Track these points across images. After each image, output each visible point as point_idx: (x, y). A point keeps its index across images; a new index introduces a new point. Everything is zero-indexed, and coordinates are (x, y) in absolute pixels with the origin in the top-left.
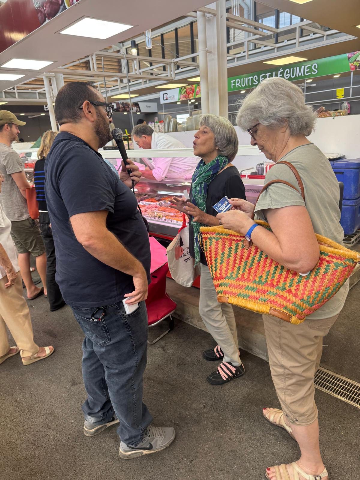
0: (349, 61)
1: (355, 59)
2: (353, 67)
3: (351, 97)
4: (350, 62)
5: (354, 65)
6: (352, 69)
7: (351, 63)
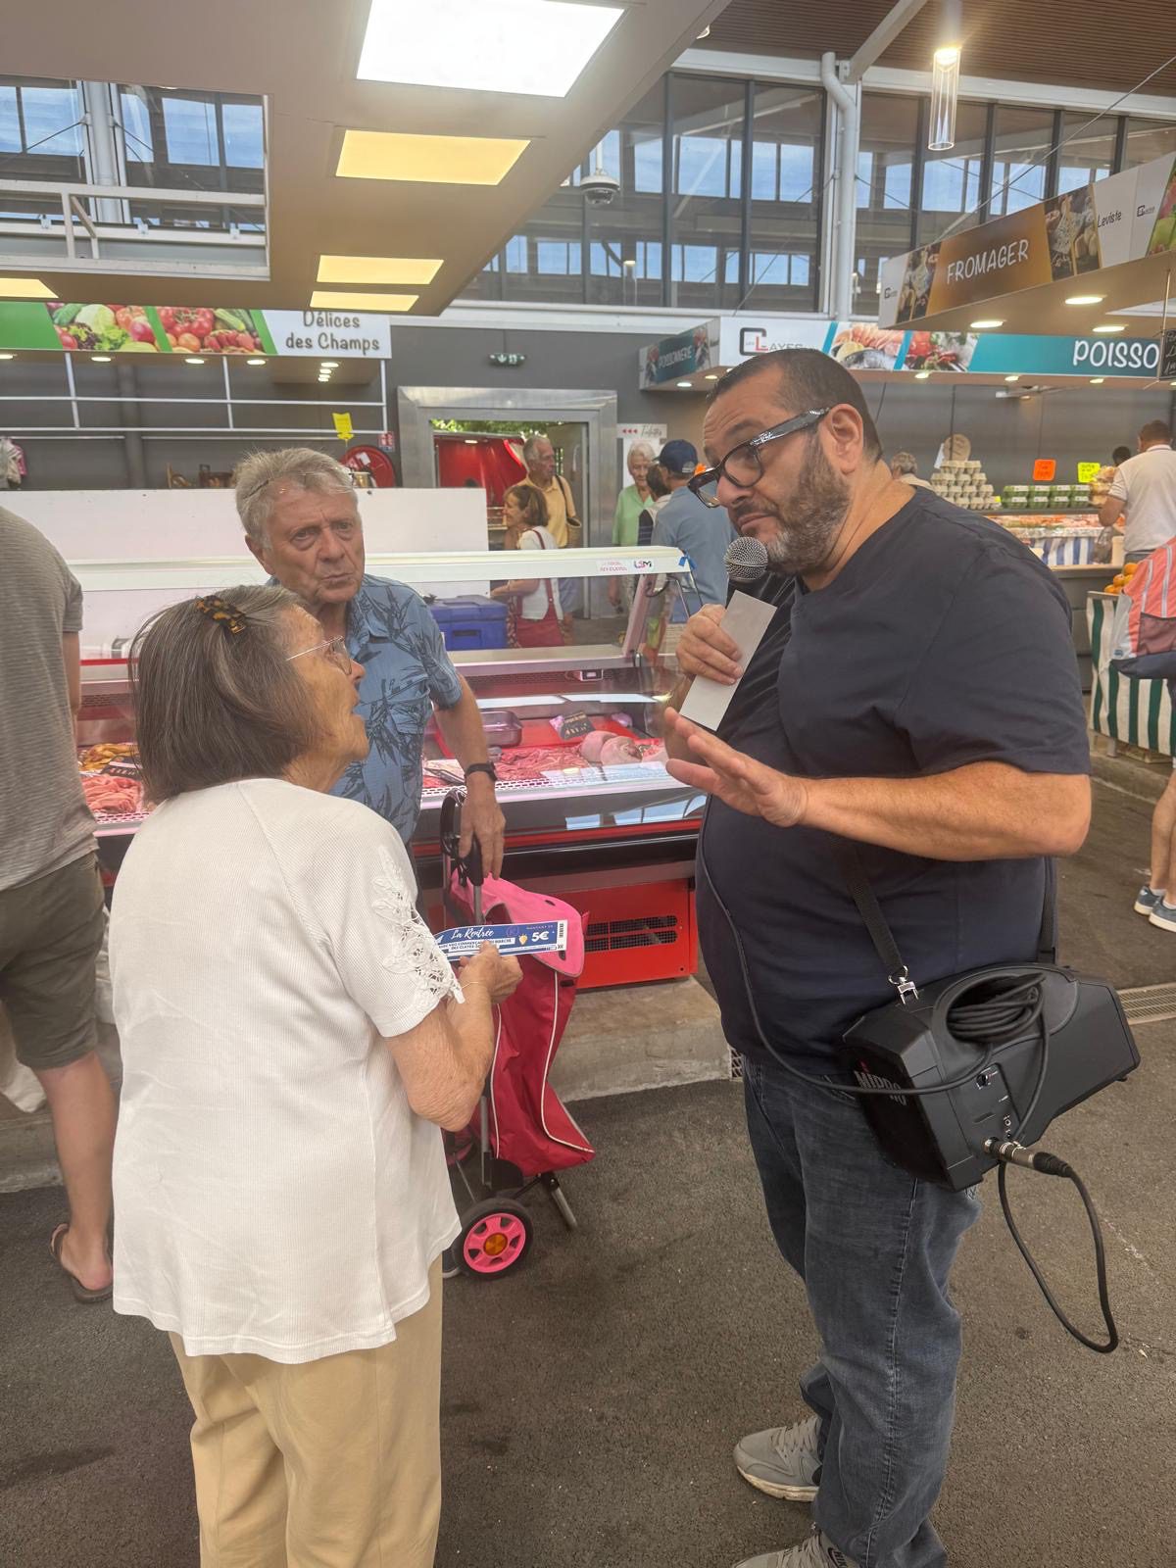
0: (53, 319)
1: (70, 318)
2: (68, 339)
3: (77, 428)
4: (56, 321)
5: (71, 333)
6: (67, 344)
7: (59, 324)
